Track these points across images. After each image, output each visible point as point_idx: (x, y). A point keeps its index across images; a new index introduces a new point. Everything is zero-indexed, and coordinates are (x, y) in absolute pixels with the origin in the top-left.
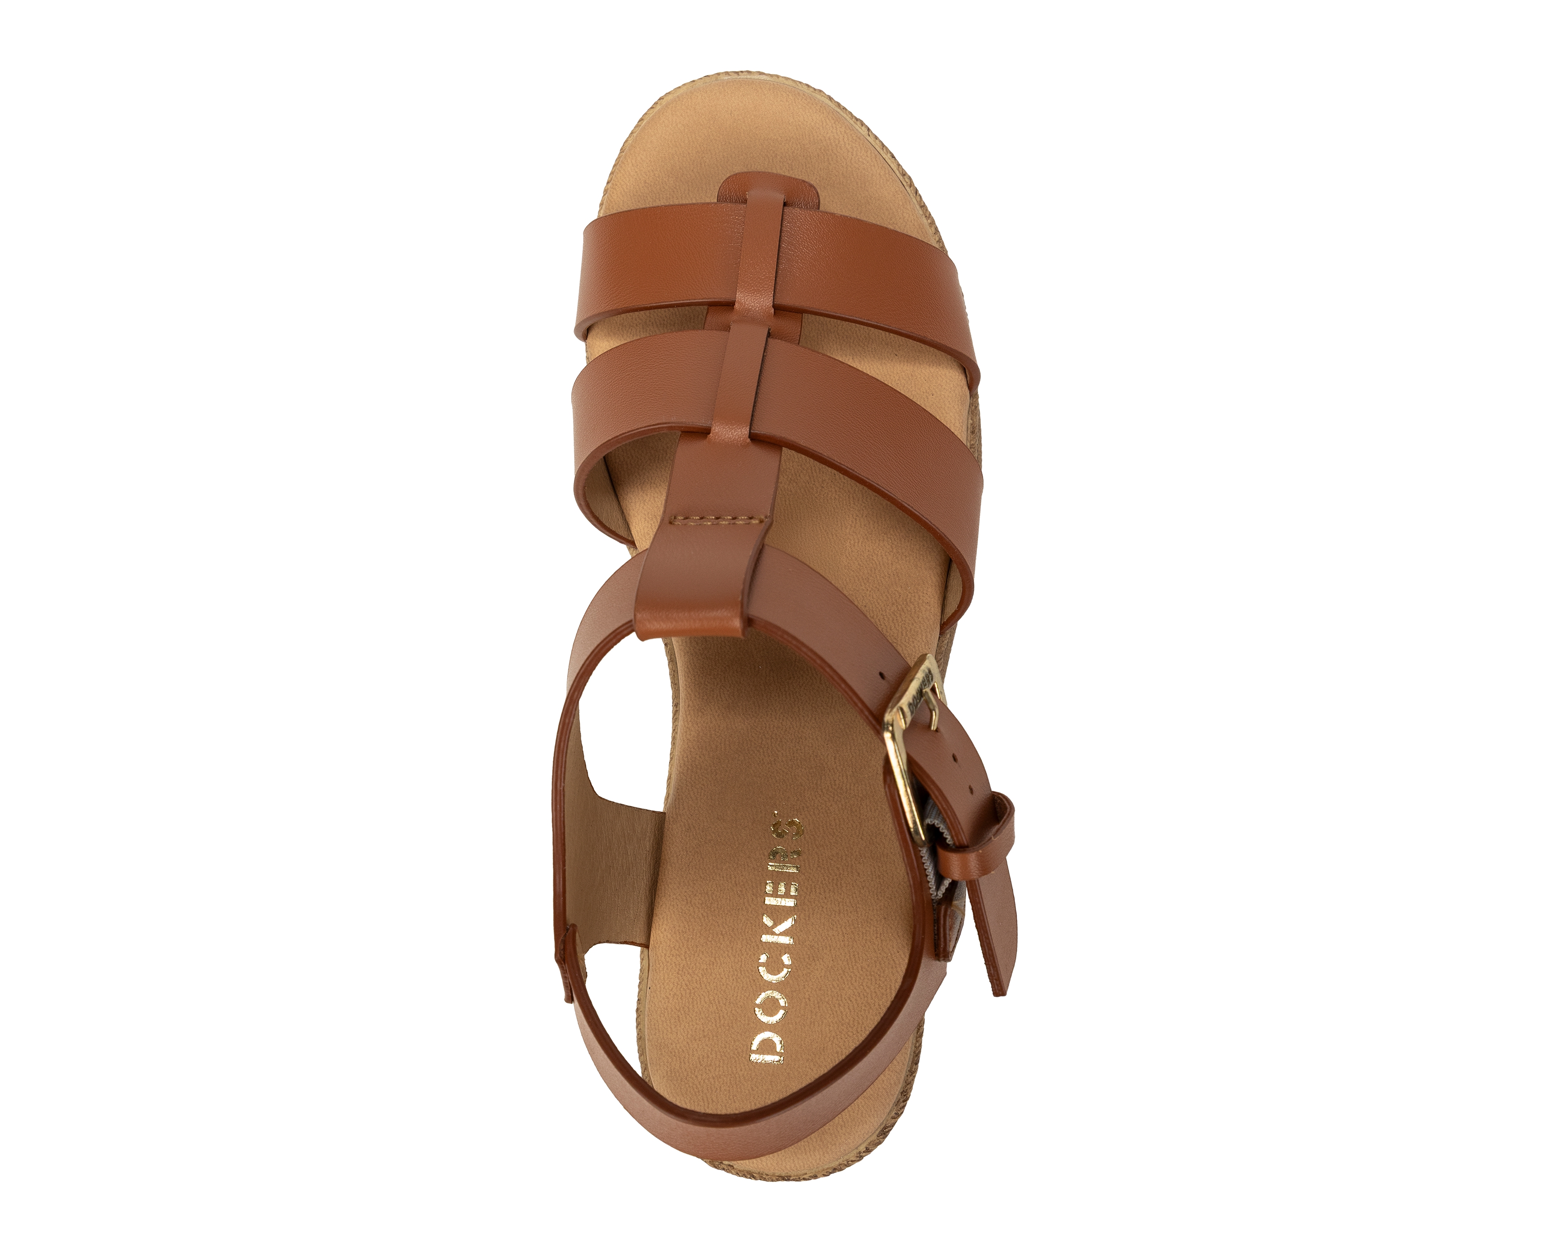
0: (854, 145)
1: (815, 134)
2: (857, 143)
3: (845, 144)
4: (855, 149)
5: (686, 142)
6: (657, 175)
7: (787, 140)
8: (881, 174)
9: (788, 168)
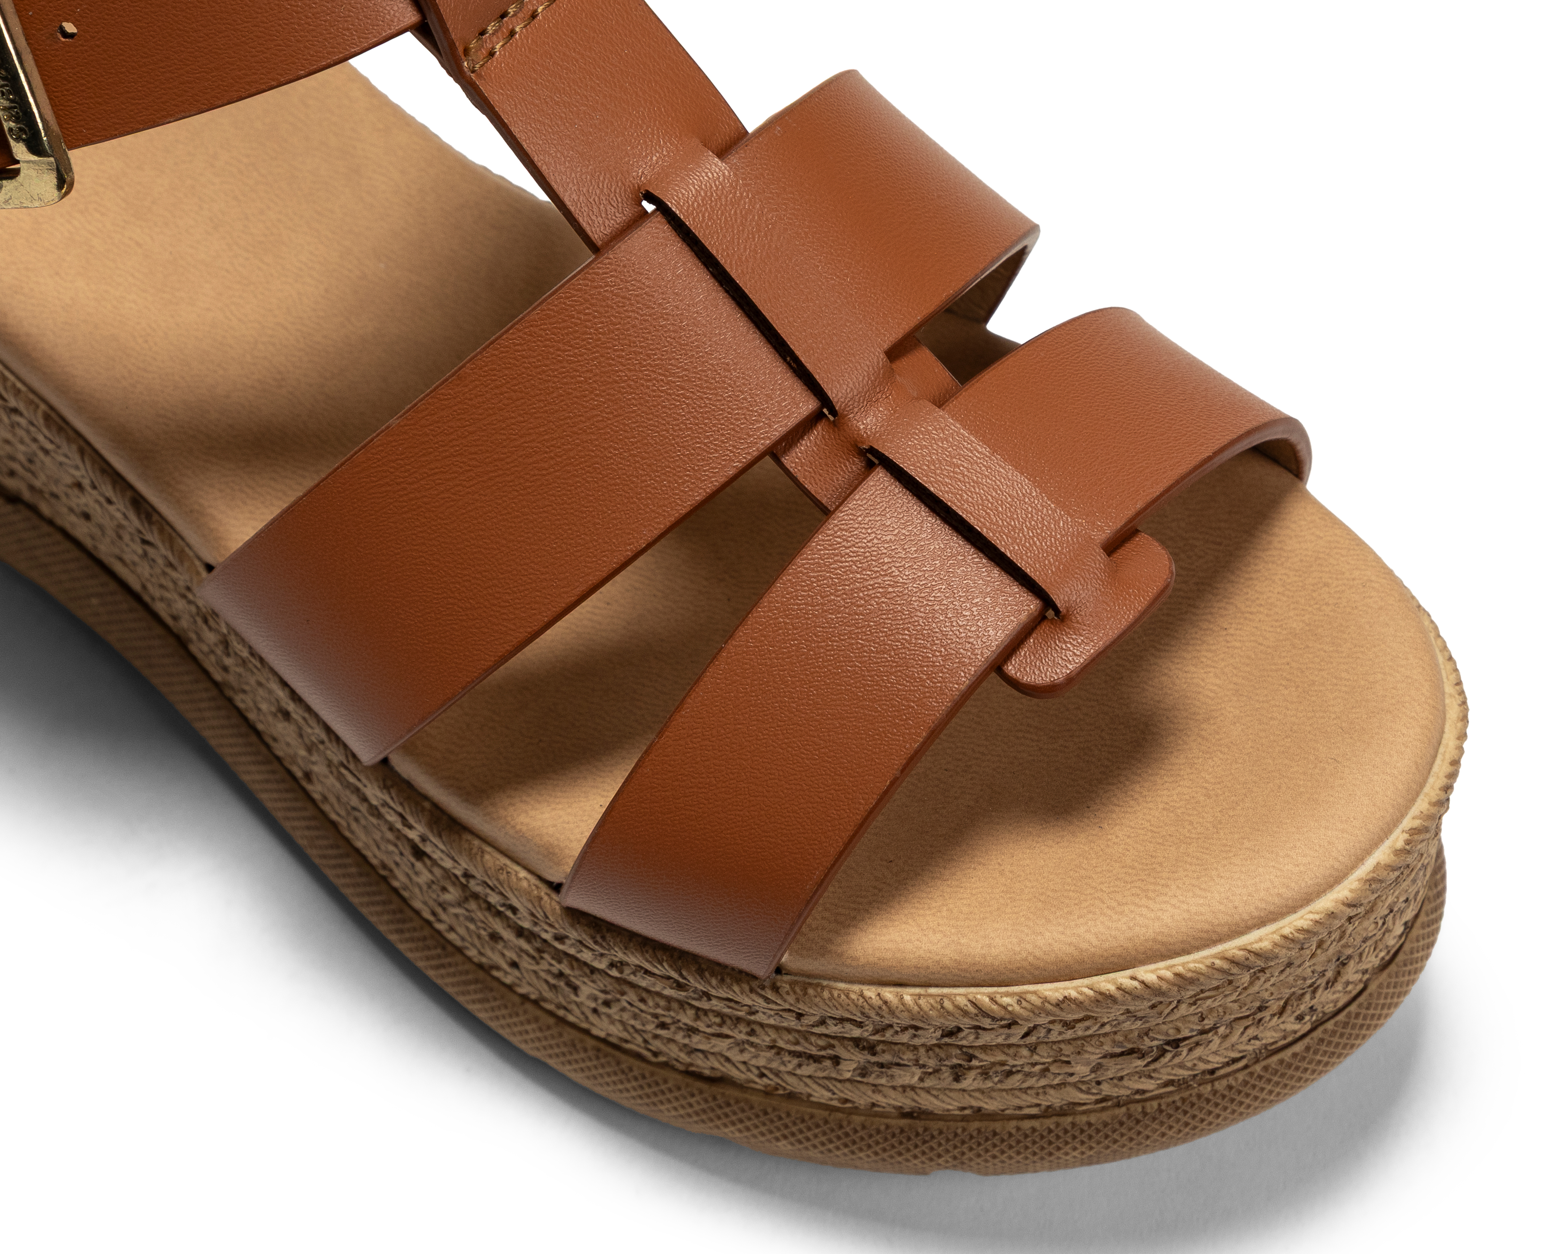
0: (1125, 919)
1: (1194, 868)
2: (1124, 927)
3: (1136, 905)
4: (1115, 917)
5: (1344, 675)
6: (1324, 607)
7: (1221, 823)
8: (1039, 938)
9: (1172, 804)
